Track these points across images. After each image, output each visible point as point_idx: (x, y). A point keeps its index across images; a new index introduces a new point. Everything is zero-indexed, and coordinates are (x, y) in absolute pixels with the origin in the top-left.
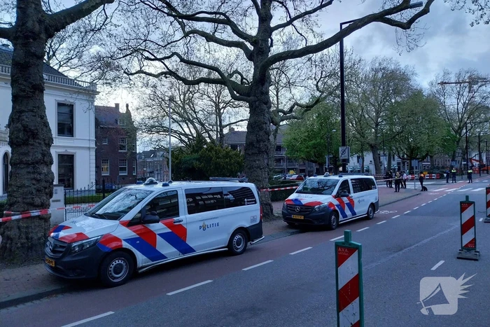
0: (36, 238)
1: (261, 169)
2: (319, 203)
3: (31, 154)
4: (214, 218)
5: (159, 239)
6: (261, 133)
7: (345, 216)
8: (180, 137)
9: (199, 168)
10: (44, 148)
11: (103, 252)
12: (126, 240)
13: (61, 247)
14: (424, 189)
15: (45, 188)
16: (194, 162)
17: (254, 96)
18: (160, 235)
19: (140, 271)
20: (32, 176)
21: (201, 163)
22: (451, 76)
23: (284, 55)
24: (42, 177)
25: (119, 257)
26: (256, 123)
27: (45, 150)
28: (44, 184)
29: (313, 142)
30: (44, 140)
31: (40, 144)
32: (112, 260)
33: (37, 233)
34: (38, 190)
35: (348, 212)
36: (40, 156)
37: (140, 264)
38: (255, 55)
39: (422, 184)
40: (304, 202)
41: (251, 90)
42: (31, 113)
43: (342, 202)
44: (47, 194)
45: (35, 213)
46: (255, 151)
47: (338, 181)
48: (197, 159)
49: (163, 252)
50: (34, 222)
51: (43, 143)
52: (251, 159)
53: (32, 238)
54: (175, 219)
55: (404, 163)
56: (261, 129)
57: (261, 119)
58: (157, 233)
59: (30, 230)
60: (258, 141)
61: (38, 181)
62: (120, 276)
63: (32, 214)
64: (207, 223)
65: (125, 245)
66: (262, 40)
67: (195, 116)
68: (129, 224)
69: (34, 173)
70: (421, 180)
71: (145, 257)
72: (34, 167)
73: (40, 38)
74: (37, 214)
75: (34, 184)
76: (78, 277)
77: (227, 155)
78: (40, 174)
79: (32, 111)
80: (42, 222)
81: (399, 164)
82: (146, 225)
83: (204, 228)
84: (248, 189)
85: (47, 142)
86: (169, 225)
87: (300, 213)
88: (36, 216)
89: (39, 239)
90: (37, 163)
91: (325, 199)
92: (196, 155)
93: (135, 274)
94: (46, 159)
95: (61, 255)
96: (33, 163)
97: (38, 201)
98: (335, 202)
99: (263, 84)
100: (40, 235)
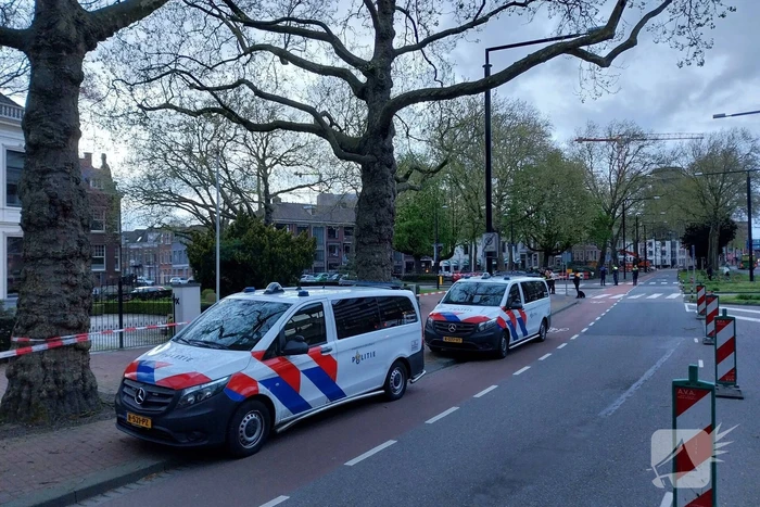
0: (70, 380)
1: (383, 266)
2: (486, 319)
3: (61, 242)
4: (370, 344)
5: (304, 380)
6: (383, 211)
7: (516, 337)
8: (197, 210)
9: (242, 261)
10: (82, 233)
11: (232, 402)
12: (263, 382)
13: (160, 396)
14: (581, 295)
15: (84, 298)
16: (236, 252)
17: (372, 153)
18: (304, 372)
19: (279, 430)
20: (64, 278)
21: (246, 253)
22: (598, 131)
23: (424, 94)
24: (79, 279)
25: (251, 409)
26: (374, 194)
27: (83, 237)
28: (82, 291)
29: (408, 223)
30: (82, 219)
31: (75, 225)
32: (244, 414)
33: (72, 373)
34: (73, 303)
35: (519, 332)
36: (75, 246)
37: (278, 419)
38: (370, 91)
39: (577, 288)
40: (462, 318)
41: (366, 143)
42: (62, 175)
43: (512, 316)
44: (85, 308)
45: (69, 339)
46: (374, 238)
47: (506, 285)
48: (239, 248)
49: (308, 399)
50: (67, 355)
51: (79, 223)
52: (368, 250)
53: (64, 382)
54: (322, 346)
55: (530, 255)
56: (383, 205)
57: (383, 189)
58: (300, 369)
59: (61, 368)
60: (379, 224)
61: (73, 286)
62: (254, 439)
63: (65, 342)
64: (362, 352)
65: (263, 390)
66: (382, 68)
67: (226, 177)
68: (264, 357)
69: (66, 273)
70: (577, 281)
71: (285, 408)
72: (65, 264)
73: (78, 51)
74: (72, 341)
75: (66, 293)
76: (192, 445)
77: (287, 242)
78: (76, 275)
79: (63, 171)
80: (79, 355)
81: (523, 256)
82: (286, 357)
83: (357, 359)
84: (406, 299)
85: (85, 222)
86: (317, 357)
87: (456, 334)
88: (71, 345)
89: (75, 383)
90: (71, 257)
91: (492, 313)
92: (237, 241)
93: (272, 435)
94: (84, 251)
95: (163, 409)
96: (65, 258)
97: (73, 320)
98: (506, 317)
99: (385, 137)
100: (76, 376)
